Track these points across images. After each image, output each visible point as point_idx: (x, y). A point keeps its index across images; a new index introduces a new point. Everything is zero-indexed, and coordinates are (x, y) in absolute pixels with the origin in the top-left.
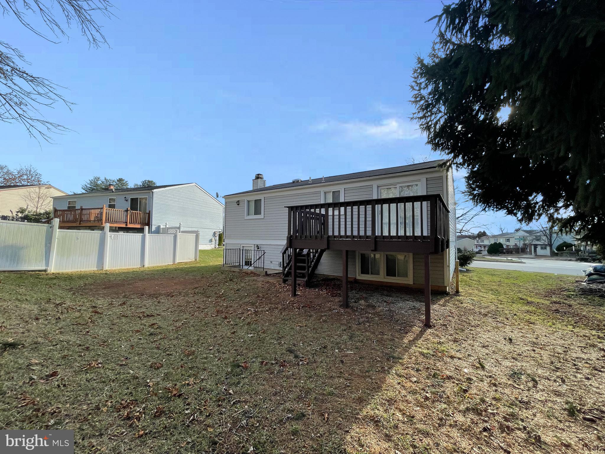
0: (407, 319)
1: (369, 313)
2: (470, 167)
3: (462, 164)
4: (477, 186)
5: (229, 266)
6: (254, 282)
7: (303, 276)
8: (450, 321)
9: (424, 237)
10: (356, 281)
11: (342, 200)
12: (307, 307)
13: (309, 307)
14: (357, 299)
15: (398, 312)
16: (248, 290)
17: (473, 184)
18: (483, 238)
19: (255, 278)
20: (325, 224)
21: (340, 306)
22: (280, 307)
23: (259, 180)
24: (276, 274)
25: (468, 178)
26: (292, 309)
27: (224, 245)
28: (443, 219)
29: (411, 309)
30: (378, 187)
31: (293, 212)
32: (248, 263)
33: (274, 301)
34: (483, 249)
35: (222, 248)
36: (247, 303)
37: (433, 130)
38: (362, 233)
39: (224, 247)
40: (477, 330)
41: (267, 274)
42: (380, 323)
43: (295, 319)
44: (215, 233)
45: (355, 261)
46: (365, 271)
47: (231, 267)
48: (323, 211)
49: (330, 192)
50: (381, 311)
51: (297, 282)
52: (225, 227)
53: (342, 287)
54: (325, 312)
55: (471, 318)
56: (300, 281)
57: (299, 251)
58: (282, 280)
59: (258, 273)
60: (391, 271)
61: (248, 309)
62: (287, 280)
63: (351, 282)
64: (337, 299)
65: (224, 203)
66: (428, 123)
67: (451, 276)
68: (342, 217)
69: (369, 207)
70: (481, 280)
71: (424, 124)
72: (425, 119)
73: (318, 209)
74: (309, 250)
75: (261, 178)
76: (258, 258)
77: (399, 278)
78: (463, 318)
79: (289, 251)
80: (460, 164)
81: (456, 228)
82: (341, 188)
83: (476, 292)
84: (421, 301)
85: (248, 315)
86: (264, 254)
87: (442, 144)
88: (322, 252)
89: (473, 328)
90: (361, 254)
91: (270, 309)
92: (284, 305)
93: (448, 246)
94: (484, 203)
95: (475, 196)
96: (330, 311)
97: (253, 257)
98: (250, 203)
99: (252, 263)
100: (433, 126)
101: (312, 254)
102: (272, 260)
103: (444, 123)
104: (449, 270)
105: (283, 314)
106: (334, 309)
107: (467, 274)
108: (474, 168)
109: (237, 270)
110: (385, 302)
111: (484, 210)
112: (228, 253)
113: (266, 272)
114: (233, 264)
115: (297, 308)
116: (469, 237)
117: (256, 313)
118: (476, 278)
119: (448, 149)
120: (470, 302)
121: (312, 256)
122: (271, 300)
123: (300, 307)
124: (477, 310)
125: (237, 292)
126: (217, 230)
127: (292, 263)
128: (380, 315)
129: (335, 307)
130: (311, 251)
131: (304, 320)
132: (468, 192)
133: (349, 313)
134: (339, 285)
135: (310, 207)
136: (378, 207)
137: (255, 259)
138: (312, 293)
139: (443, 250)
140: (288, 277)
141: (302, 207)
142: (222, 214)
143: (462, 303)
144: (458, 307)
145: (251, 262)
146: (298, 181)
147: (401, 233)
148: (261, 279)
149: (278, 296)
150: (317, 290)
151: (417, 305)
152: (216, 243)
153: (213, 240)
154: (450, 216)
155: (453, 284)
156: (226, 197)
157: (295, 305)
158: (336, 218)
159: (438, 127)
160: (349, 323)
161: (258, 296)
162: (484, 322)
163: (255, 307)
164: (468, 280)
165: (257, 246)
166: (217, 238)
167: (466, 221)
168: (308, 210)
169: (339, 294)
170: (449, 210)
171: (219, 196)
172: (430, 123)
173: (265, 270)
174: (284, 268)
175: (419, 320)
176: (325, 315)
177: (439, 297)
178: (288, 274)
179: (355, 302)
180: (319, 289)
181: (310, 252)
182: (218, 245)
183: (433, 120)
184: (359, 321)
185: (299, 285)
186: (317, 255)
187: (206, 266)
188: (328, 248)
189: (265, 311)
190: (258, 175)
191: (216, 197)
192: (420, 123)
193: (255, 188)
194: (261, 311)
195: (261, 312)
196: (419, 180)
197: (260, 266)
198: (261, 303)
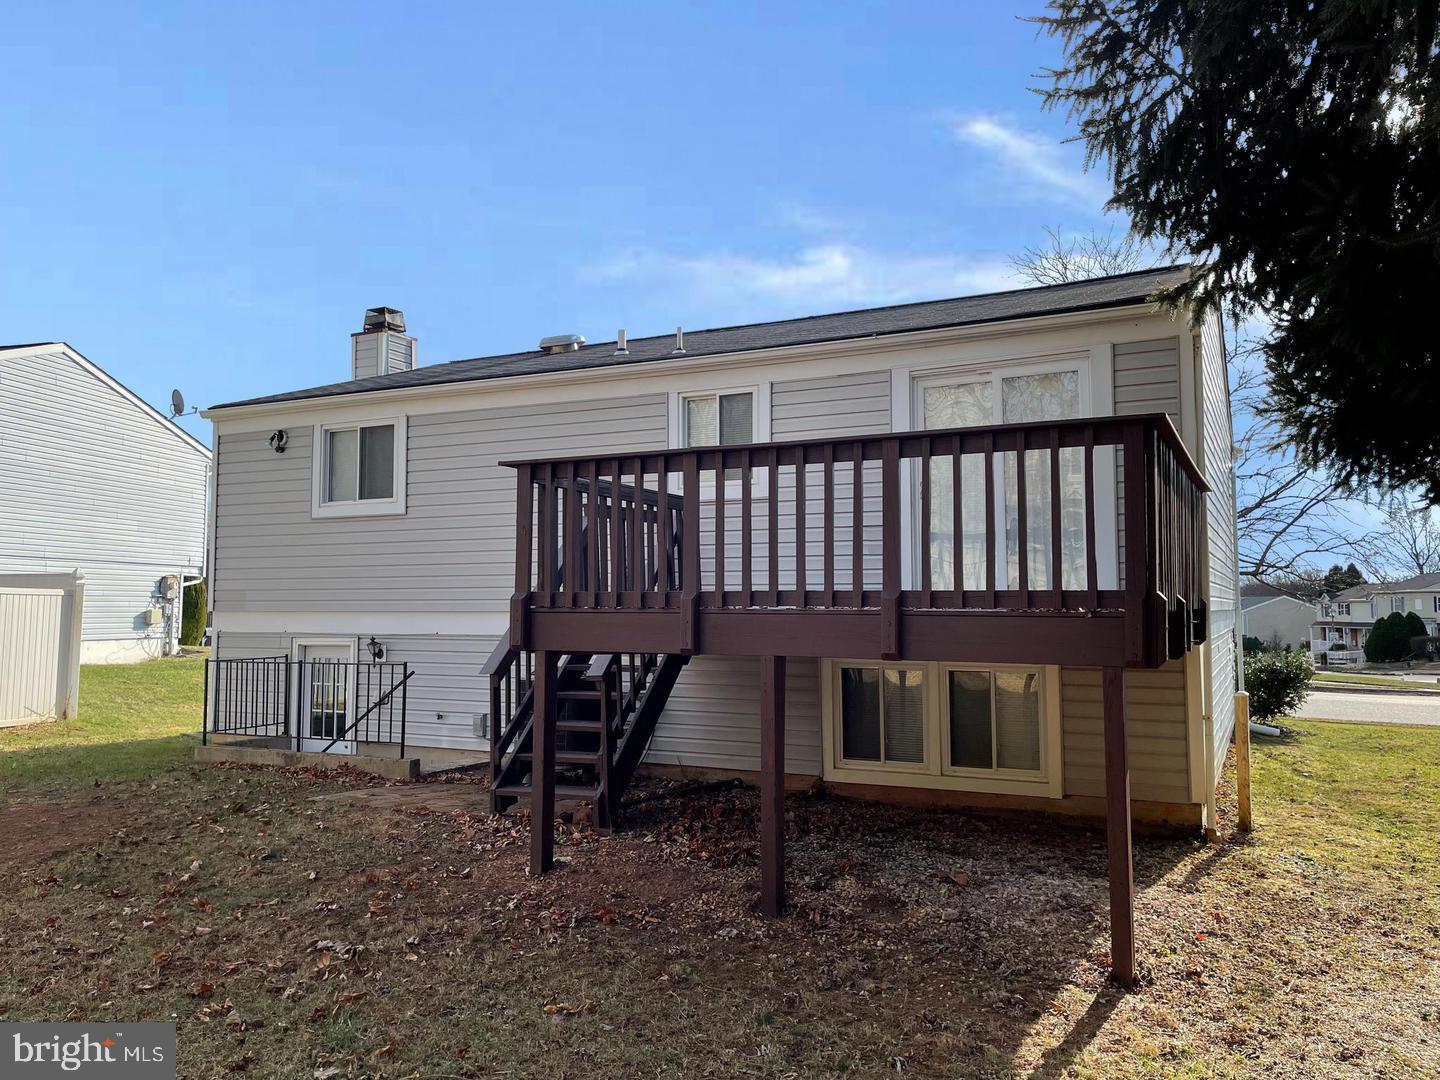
0: (1035, 954)
1: (877, 935)
2: (1287, 306)
3: (1255, 293)
4: (1313, 385)
5: (230, 739)
6: (357, 816)
7: (588, 776)
8: (1213, 955)
9: (1102, 597)
10: (823, 792)
11: (761, 436)
12: (600, 919)
13: (612, 922)
14: (824, 871)
15: (999, 924)
16: (325, 851)
17: (1297, 374)
18: (1348, 595)
19: (360, 794)
20: (681, 540)
21: (753, 908)
22: (474, 924)
23: (384, 336)
24: (463, 770)
25: (1277, 351)
26: (532, 935)
27: (208, 643)
28: (1179, 516)
29: (1055, 910)
30: (913, 379)
31: (542, 488)
32: (328, 725)
33: (446, 899)
34: (1347, 640)
35: (203, 658)
36: (312, 920)
37: (1136, 145)
38: (843, 582)
39: (210, 652)
40: (1321, 986)
41: (418, 775)
42: (923, 979)
43: (546, 978)
44: (162, 585)
45: (817, 705)
46: (858, 744)
47: (241, 744)
48: (676, 483)
49: (704, 399)
50: (929, 922)
51: (558, 808)
52: (215, 552)
53: (759, 820)
54: (684, 937)
55: (1297, 938)
56: (569, 799)
57: (570, 662)
58: (486, 798)
59: (373, 769)
60: (969, 747)
61: (320, 944)
62: (513, 800)
63: (801, 797)
64: (738, 878)
65: (210, 441)
66: (1117, 116)
67: (1220, 757)
68: (760, 511)
69: (873, 470)
70: (1338, 775)
71: (1102, 122)
72: (1106, 99)
73: (655, 476)
74: (616, 659)
75: (392, 327)
76: (375, 699)
77: (1006, 773)
78: (1268, 939)
79: (523, 661)
80: (1247, 289)
81: (1236, 553)
82: (755, 381)
83: (1319, 824)
84: (1094, 874)
85: (320, 974)
86: (404, 683)
87: (1174, 206)
88: (675, 663)
89: (1305, 982)
90: (845, 672)
91: (425, 939)
92: (493, 916)
93: (1201, 635)
94: (1342, 455)
95: (1306, 425)
96: (705, 934)
97: (347, 697)
98: (340, 445)
99: (349, 722)
100: (1136, 127)
101: (626, 676)
102: (442, 708)
103: (1179, 118)
104: (1210, 736)
105: (489, 959)
106: (722, 924)
107: (1282, 749)
108: (1303, 311)
109: (270, 757)
110: (946, 880)
111: (1344, 483)
112: (228, 679)
113: (416, 764)
114: (251, 731)
115: (556, 929)
116: (1292, 590)
117: (357, 962)
118: (1317, 766)
119: (1200, 227)
120: (1293, 868)
121: (626, 686)
122: (431, 895)
123: (569, 921)
124: (1321, 902)
125: (269, 864)
126: (175, 571)
127: (536, 721)
128: (925, 942)
129: (731, 914)
130: (625, 660)
131: (585, 982)
132: (1280, 410)
133: (788, 938)
134: (745, 813)
135: (615, 465)
136: (908, 468)
137: (363, 704)
138: (624, 852)
139: (1179, 651)
140: (517, 782)
141: (579, 464)
142: (200, 495)
143: (1262, 876)
144: (1247, 893)
145: (342, 718)
146: (567, 347)
147: (1007, 579)
148: (388, 797)
149: (468, 876)
150: (649, 839)
151: (1080, 888)
152: (168, 633)
153: (156, 615)
154: (1209, 505)
155: (1225, 795)
156: (219, 411)
157: (544, 913)
158: (734, 512)
159: (1155, 135)
160: (786, 983)
161: (372, 882)
162: (1346, 954)
163: (352, 935)
164: (1288, 774)
165: (373, 642)
166: (177, 608)
167: (1279, 527)
168: (609, 479)
169: (749, 852)
170: (1208, 479)
171: (187, 409)
172: (1126, 117)
173: (410, 756)
174: (500, 743)
175: (1089, 958)
176: (684, 955)
177: (1169, 853)
178: (515, 773)
179: (817, 887)
180: (659, 835)
181: (620, 669)
182: (181, 642)
183: (1137, 104)
184: (830, 973)
185: (568, 818)
186: (650, 678)
187: (118, 747)
188: (698, 648)
189: (401, 952)
190: (381, 311)
191: (168, 410)
192: (1086, 116)
193: (365, 374)
194: (385, 952)
195: (383, 958)
196: (1084, 354)
197: (385, 738)
198: (386, 911)
